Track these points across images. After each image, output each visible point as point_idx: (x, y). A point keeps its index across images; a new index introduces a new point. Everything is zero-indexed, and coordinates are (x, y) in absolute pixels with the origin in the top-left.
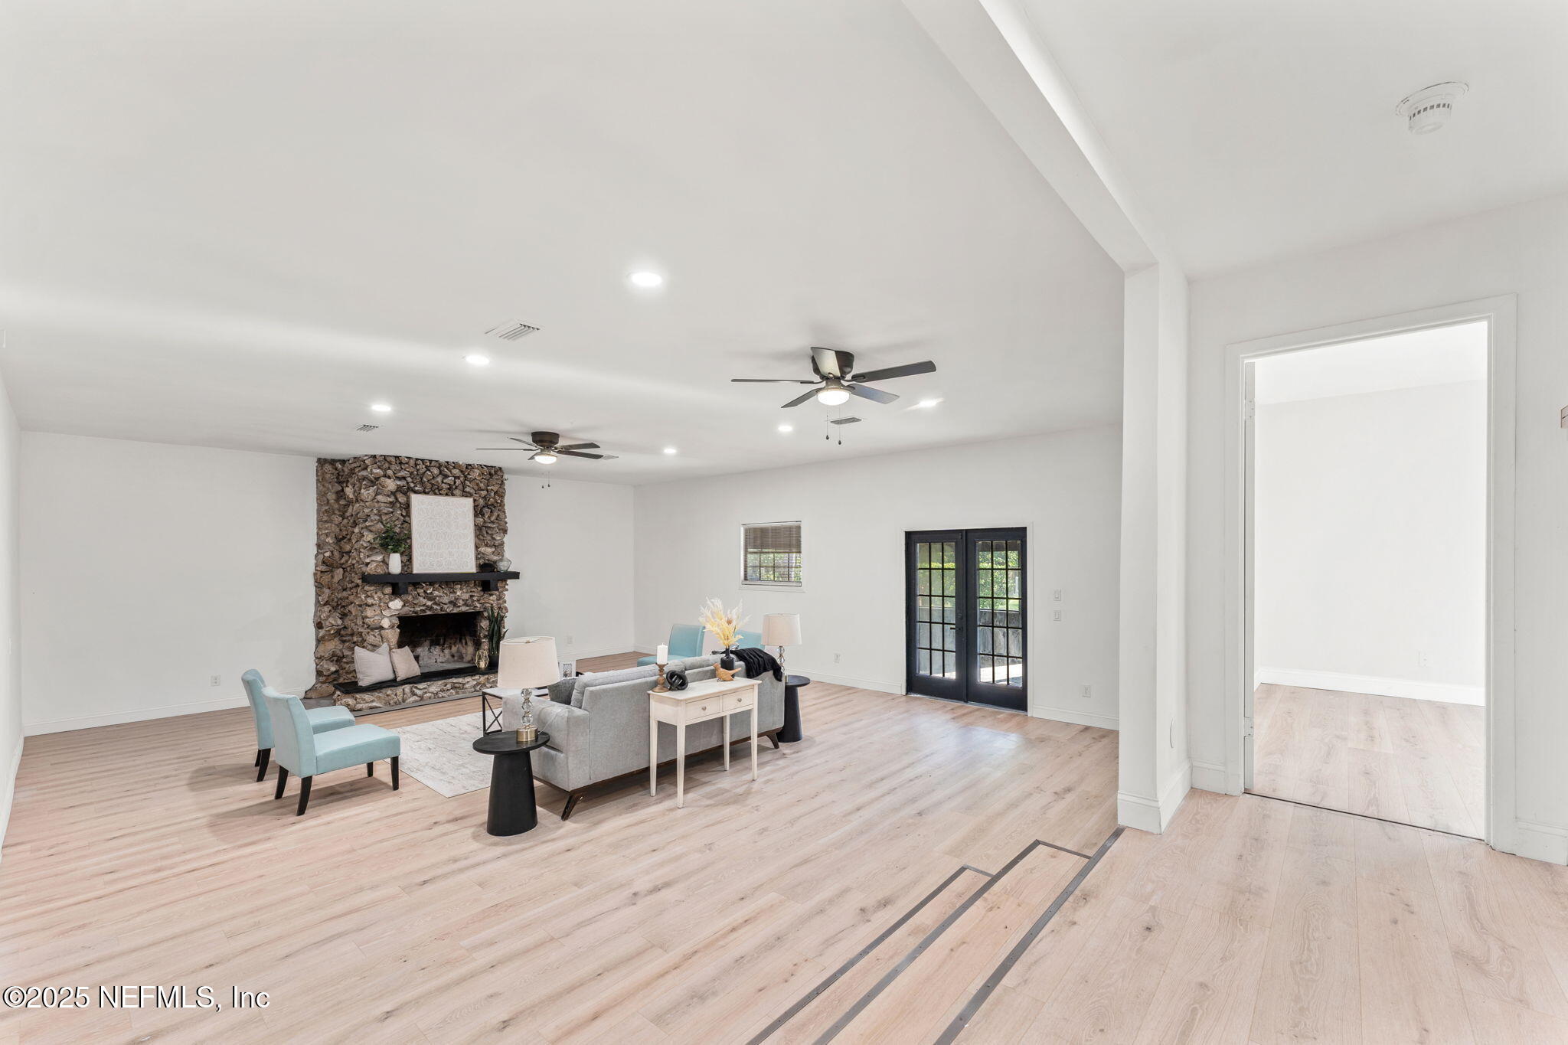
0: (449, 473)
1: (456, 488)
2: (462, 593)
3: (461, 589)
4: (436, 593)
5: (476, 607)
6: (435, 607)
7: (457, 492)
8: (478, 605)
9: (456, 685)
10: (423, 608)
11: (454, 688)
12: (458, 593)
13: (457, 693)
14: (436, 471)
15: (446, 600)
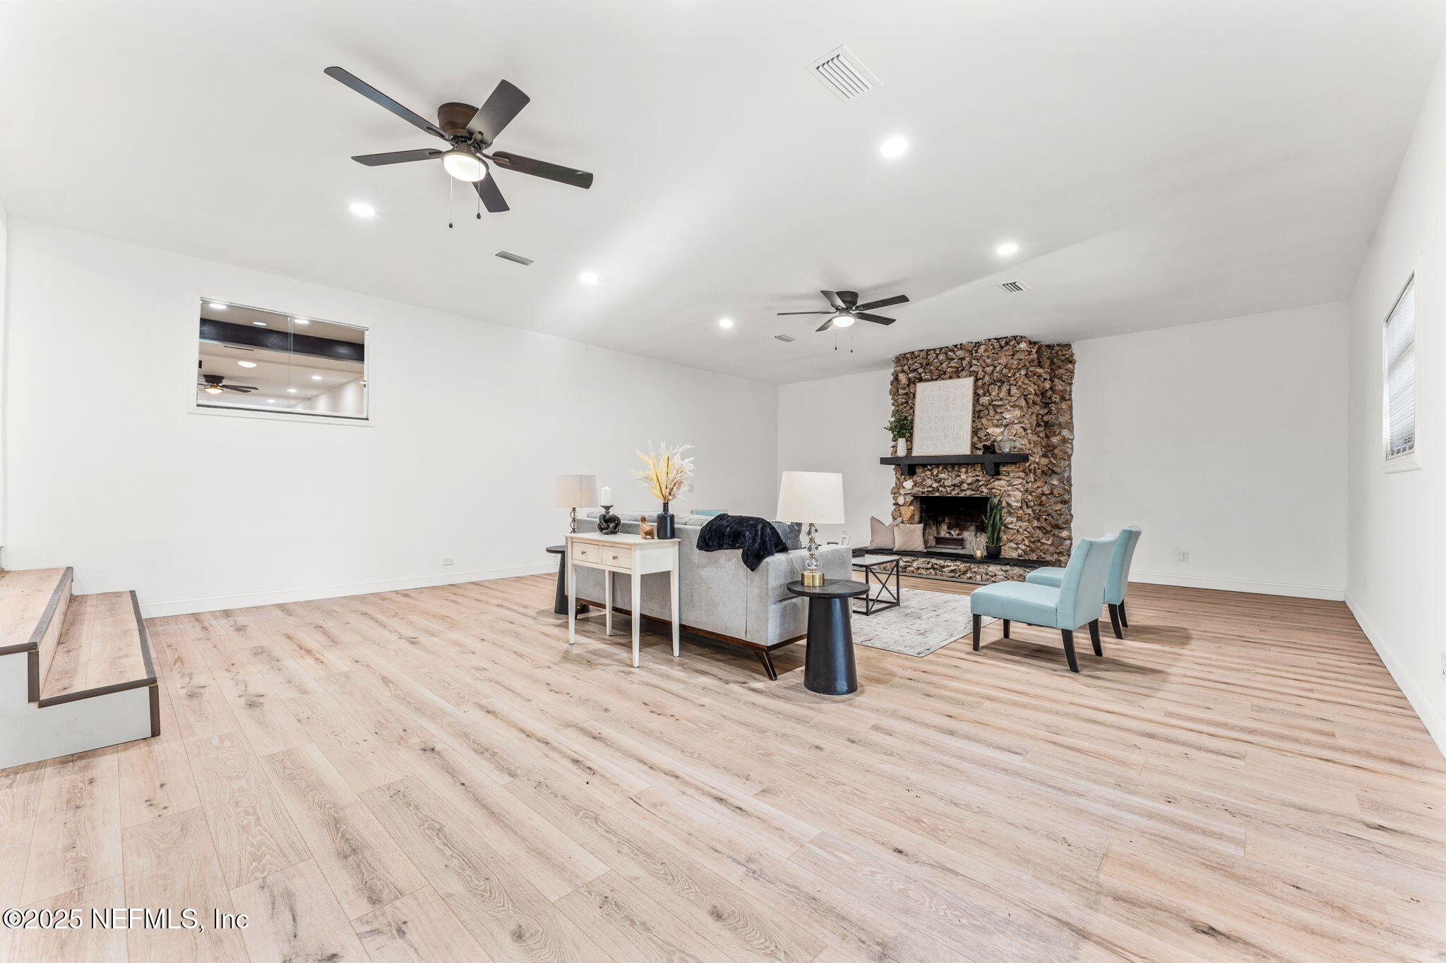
0: (954, 356)
1: (963, 370)
2: (966, 476)
3: (967, 472)
4: (942, 476)
5: (983, 492)
6: (941, 489)
7: (964, 373)
8: (984, 490)
9: (935, 566)
10: (930, 489)
11: (933, 568)
12: (962, 477)
13: (936, 574)
14: (941, 357)
15: (948, 483)
